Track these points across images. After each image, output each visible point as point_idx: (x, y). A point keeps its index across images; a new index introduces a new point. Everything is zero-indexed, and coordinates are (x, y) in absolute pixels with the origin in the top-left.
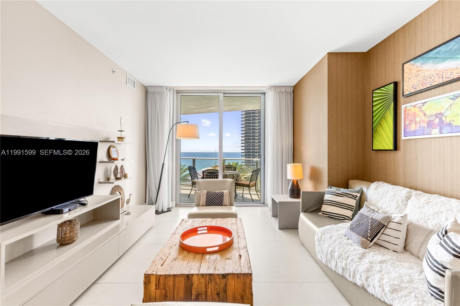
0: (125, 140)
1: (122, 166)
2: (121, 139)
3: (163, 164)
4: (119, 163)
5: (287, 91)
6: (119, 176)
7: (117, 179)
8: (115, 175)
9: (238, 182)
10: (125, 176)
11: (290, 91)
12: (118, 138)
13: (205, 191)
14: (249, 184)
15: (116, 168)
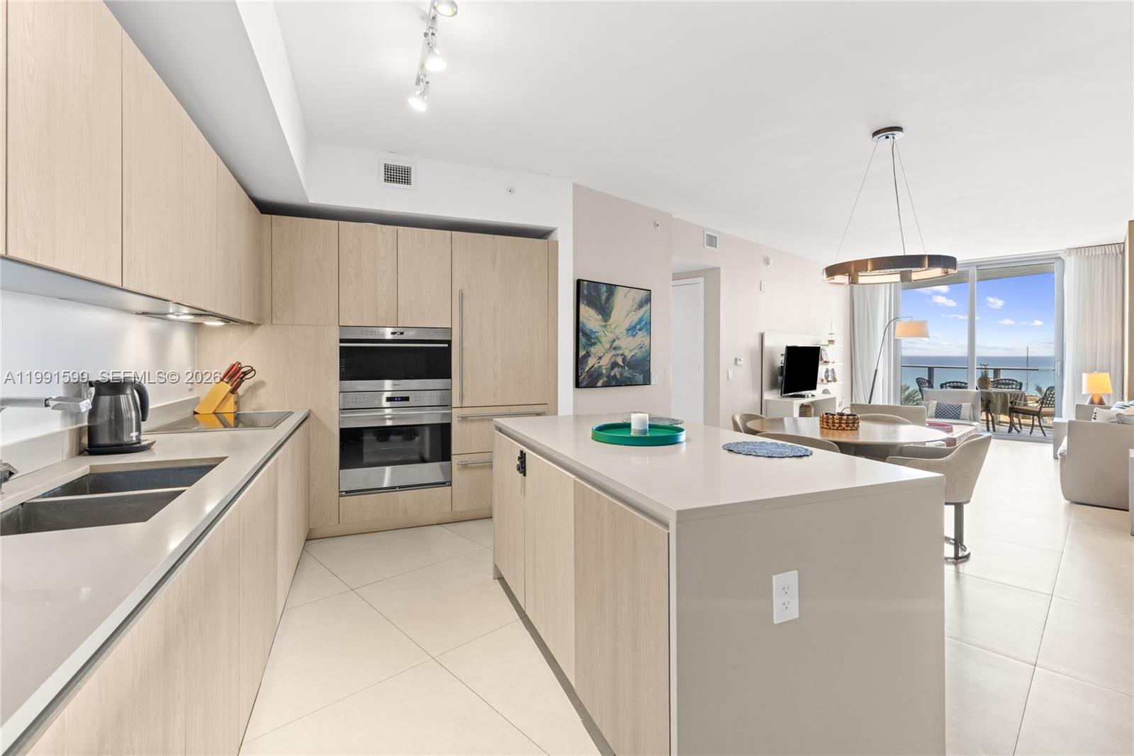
0: (835, 343)
1: (833, 370)
2: (831, 342)
3: (876, 371)
4: (830, 367)
5: (1107, 252)
6: (830, 379)
7: (828, 381)
8: (827, 377)
9: (1015, 407)
10: (835, 380)
11: (1114, 251)
12: (829, 341)
13: (935, 402)
14: (1038, 410)
15: (827, 371)
